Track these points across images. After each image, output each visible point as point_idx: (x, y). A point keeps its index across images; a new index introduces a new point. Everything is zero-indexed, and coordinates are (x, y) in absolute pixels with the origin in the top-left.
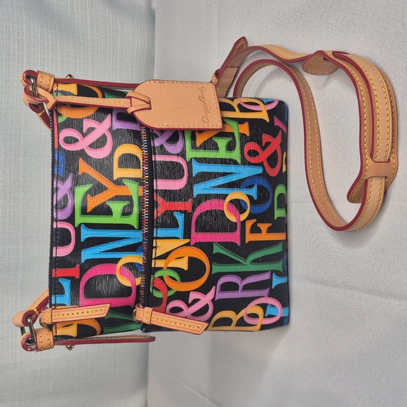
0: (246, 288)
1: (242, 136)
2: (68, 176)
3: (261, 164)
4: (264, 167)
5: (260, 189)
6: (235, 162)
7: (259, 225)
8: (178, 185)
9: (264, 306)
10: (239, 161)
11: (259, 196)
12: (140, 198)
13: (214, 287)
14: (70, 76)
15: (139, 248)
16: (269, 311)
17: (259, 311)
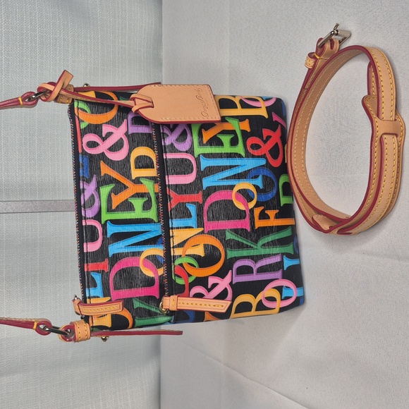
0: (261, 270)
1: (243, 132)
2: (92, 177)
3: (264, 156)
4: (266, 159)
5: (265, 178)
6: (240, 156)
7: (267, 212)
8: (189, 179)
9: (280, 289)
10: (243, 154)
11: (264, 186)
12: (156, 194)
13: (230, 271)
14: (87, 85)
15: (159, 240)
16: (286, 293)
17: (276, 294)
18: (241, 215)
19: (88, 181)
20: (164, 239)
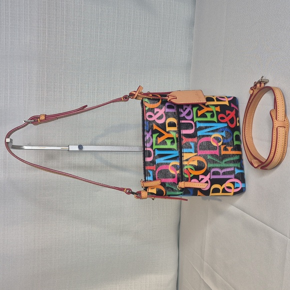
0: (224, 174)
1: (217, 112)
2: (150, 130)
3: (227, 122)
4: (228, 124)
5: (227, 132)
6: (214, 122)
7: (227, 147)
8: (191, 131)
9: (233, 183)
10: (216, 121)
11: (226, 136)
12: (177, 138)
13: (209, 173)
15: (178, 158)
16: (236, 185)
17: (231, 185)
18: (215, 148)
19: (148, 132)
20: (180, 157)
